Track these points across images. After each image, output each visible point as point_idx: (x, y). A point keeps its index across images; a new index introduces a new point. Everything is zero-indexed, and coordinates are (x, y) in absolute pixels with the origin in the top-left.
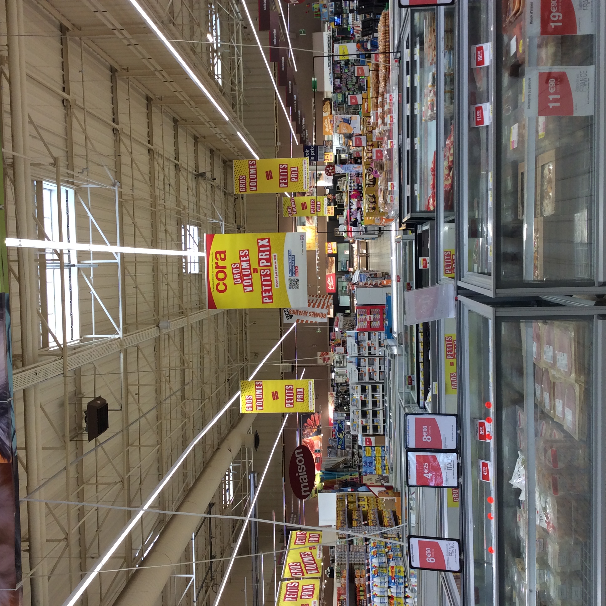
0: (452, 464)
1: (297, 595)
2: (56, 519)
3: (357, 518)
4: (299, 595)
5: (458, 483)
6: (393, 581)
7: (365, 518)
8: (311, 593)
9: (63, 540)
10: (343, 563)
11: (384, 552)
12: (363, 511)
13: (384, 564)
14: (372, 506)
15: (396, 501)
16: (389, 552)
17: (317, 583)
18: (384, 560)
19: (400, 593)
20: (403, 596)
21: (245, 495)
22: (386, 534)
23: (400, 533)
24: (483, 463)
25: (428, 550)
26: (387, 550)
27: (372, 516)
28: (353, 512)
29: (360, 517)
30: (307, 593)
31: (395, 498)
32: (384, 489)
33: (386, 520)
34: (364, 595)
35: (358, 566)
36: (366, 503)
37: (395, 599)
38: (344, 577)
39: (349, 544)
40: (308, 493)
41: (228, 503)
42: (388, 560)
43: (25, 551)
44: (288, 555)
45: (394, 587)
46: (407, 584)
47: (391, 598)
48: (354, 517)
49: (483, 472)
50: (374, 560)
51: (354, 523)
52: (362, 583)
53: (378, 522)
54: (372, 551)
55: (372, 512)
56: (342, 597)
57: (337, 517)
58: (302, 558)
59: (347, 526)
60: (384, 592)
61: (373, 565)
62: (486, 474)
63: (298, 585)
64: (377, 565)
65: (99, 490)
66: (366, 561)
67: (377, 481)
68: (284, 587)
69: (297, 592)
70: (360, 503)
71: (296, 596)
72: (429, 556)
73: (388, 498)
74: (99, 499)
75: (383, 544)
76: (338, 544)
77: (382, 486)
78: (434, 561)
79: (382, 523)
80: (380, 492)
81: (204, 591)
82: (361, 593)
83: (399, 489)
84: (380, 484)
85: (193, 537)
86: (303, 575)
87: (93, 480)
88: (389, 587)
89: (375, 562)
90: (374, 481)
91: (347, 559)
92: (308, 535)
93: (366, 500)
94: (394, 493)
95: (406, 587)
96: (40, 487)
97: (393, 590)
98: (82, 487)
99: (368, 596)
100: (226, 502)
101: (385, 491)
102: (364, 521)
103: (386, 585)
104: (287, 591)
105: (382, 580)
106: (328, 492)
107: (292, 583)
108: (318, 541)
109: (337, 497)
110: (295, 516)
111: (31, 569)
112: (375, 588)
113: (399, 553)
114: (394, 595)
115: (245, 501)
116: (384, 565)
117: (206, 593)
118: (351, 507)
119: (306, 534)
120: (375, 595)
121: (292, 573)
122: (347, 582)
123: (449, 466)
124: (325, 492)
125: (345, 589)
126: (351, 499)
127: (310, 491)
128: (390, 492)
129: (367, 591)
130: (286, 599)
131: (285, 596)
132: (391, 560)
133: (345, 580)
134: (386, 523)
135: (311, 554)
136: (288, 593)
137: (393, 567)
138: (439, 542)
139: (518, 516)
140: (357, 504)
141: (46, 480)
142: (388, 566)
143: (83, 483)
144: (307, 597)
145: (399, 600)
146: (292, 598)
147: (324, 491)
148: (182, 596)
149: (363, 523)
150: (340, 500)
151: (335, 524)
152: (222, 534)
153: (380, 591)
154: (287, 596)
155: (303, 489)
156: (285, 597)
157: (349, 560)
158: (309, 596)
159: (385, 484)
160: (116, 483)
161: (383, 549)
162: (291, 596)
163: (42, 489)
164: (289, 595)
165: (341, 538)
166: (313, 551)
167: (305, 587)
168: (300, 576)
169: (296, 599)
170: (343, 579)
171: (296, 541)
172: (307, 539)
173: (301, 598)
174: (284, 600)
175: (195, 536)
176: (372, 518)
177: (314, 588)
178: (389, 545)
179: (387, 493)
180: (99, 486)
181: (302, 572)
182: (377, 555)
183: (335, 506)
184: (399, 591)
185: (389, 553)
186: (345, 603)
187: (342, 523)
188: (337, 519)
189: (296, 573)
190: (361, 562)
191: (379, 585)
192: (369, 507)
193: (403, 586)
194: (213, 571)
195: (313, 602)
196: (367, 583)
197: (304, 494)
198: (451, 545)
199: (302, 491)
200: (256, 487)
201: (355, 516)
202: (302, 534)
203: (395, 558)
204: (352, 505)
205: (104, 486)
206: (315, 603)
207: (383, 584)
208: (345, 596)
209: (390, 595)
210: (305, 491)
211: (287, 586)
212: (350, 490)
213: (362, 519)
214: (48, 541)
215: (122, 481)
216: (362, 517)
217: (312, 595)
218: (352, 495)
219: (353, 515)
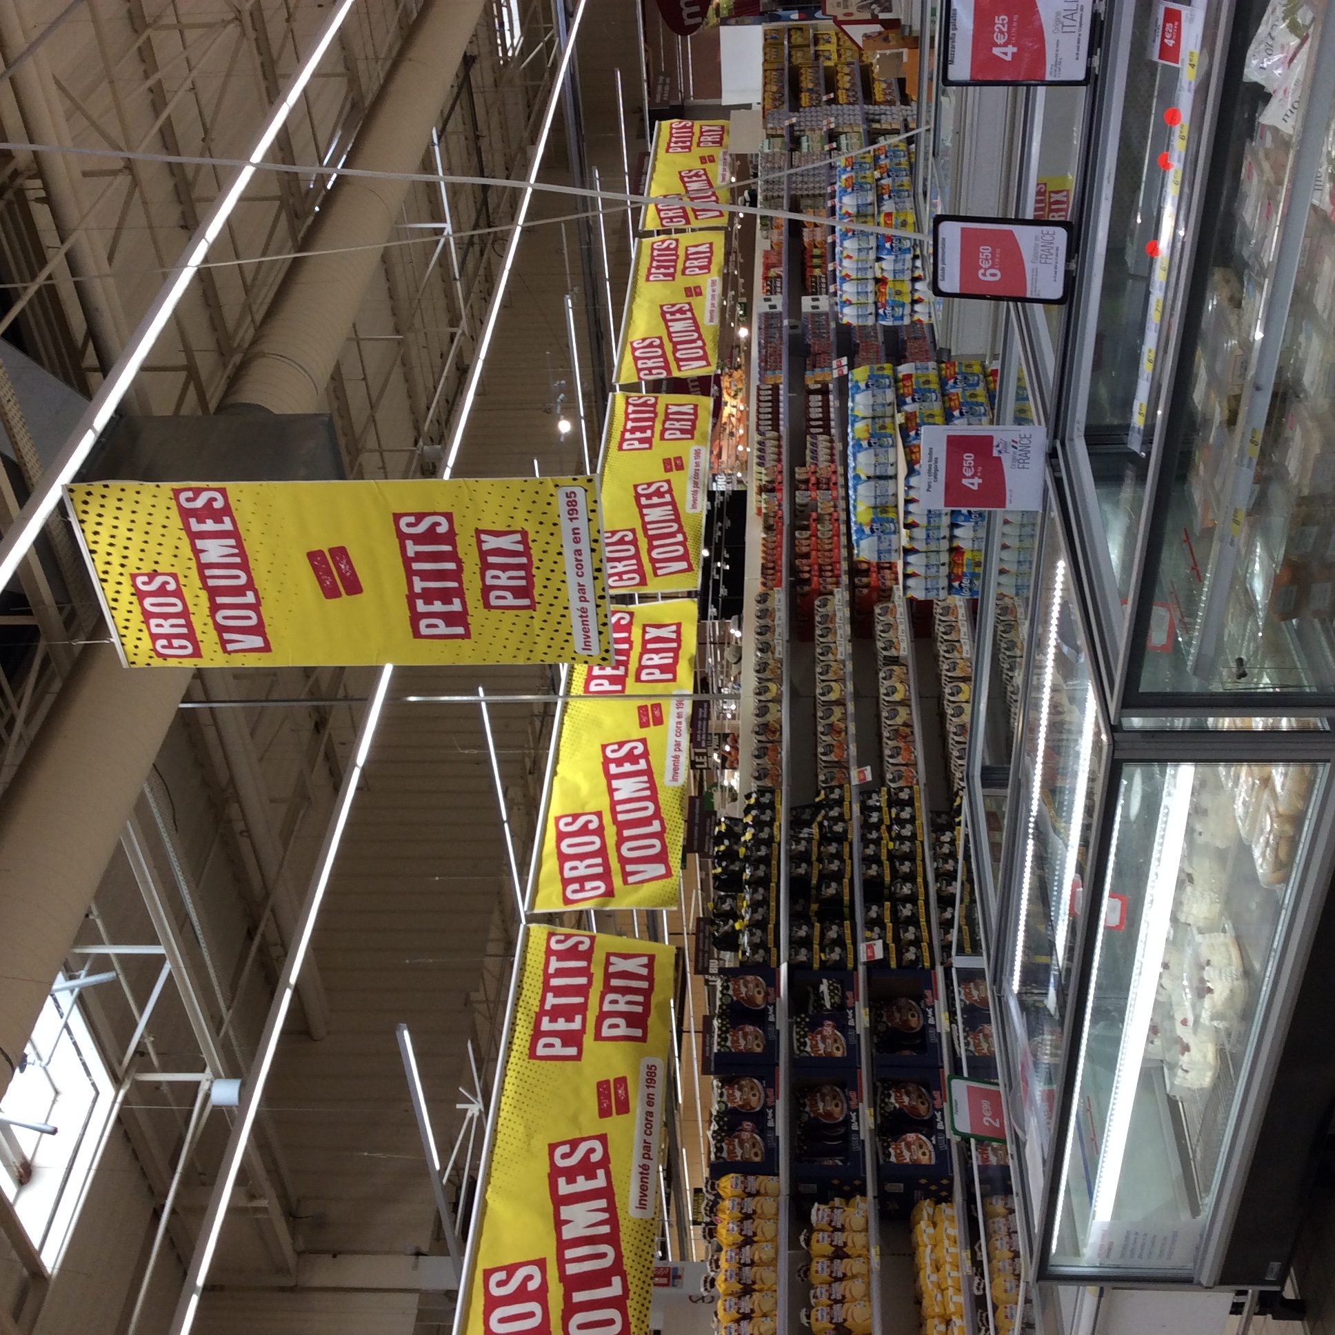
0: (1077, 17)
1: (675, 267)
2: (94, 124)
3: (811, 86)
4: (680, 266)
5: (1089, 70)
6: (888, 245)
7: (831, 84)
8: (704, 262)
9: (120, 171)
10: (776, 194)
11: (869, 180)
12: (826, 68)
13: (870, 207)
14: (849, 53)
15: (905, 59)
16: (882, 178)
17: (719, 240)
18: (871, 197)
19: (903, 271)
20: (907, 277)
21: (547, 30)
22: (879, 121)
23: (909, 119)
24: (1167, 10)
25: (986, 251)
26: (877, 174)
27: (848, 78)
28: (803, 71)
29: (817, 84)
30: (696, 263)
31: (905, 51)
32: (877, 28)
33: (879, 89)
34: (822, 266)
35: (809, 202)
36: (832, 47)
37: (890, 285)
38: (777, 228)
39: (792, 150)
40: (698, 20)
41: (510, 54)
42: (880, 199)
43: (38, 200)
44: (652, 179)
45: (891, 258)
46: (918, 252)
47: (880, 281)
48: (803, 85)
49: (1163, 37)
50: (846, 200)
51: (805, 98)
52: (819, 238)
53: (860, 94)
54: (844, 177)
55: (847, 70)
56: (773, 273)
57: (765, 84)
58: (684, 183)
59: (786, 106)
60: (866, 269)
61: (844, 211)
62: (1171, 43)
63: (677, 246)
64: (853, 211)
65: (189, 41)
66: (829, 190)
67: (861, 8)
68: (646, 251)
69: (675, 261)
70: (821, 48)
71: (672, 270)
72: (985, 265)
73: (888, 52)
74: (193, 63)
75: (868, 160)
76: (767, 151)
77: (874, 20)
78: (997, 278)
79: (868, 96)
80: (867, 37)
81: (478, 254)
82: (816, 261)
83: (916, 27)
84: (868, 16)
85: (436, 141)
86: (688, 222)
87: (170, 19)
88: (879, 259)
89: (848, 203)
90: (853, 9)
91: (785, 187)
92: (696, 130)
93: (834, 40)
94: (903, 38)
95: (915, 257)
96: (32, 47)
97: (888, 264)
98: (144, 37)
99: (830, 267)
100: (505, 51)
101: (880, 33)
102: (827, 93)
103: (872, 255)
104: (652, 259)
105: (864, 245)
106: (743, 24)
107: (663, 242)
108: (720, 143)
109: (765, 34)
110: (668, 81)
111: (62, 241)
112: (846, 263)
113: (906, 180)
114: (889, 276)
115: (550, 45)
116: (870, 210)
117: (482, 255)
118: (798, 58)
119: (692, 127)
120: (846, 278)
121: (661, 219)
122: (784, 238)
123: (1067, 22)
124: (737, 24)
125: (779, 254)
126: (797, 39)
127: (703, 14)
128: (892, 36)
129: (829, 256)
130: (651, 278)
131: (649, 270)
132: (886, 197)
133: (781, 234)
134: (879, 96)
135: (706, 174)
136: (655, 264)
137: (889, 215)
138: (1016, 229)
139: (1245, 163)
140: (812, 49)
141: (42, 28)
142: (879, 213)
143: (147, 26)
144: (697, 271)
145: (899, 287)
146: (665, 275)
147: (733, 21)
148: (427, 265)
149: (825, 98)
150: (771, 43)
151: (760, 100)
152: (503, 126)
153: (858, 269)
154: (653, 270)
155: (686, 11)
156: (649, 274)
157: (789, 188)
158: (701, 268)
159: (882, 16)
160: (225, 23)
161: (868, 173)
162: (662, 270)
163: (41, 51)
164: (658, 267)
165: (773, 136)
166: (708, 166)
167: (692, 250)
168: (681, 224)
169: (673, 275)
170: (775, 231)
171: (669, 144)
172: (695, 140)
173: (683, 273)
174: (648, 280)
175: (439, 138)
176: (847, 86)
177: (711, 252)
178: (882, 162)
179: (886, 39)
180: (187, 33)
181: (686, 217)
182: (855, 187)
183: (761, 59)
184: (899, 266)
185: (883, 182)
186: (778, 284)
187: (774, 99)
188: (765, 91)
189: (671, 218)
190: (817, 192)
191: (855, 255)
192: (839, 56)
193: (909, 256)
194: (491, 211)
195: (709, 282)
196: (830, 239)
197: (688, 22)
198: (1048, 237)
199: (685, 15)
200: (570, 15)
201: (807, 82)
202: (684, 127)
203: (895, 193)
204: (799, 54)
205: (200, 31)
206: (713, 283)
207: (864, 253)
208: (781, 271)
209: (879, 275)
210: (691, 16)
211: (653, 249)
212: (795, 15)
213: (822, 89)
214: (85, 174)
215: (238, 18)
216: (822, 82)
217: (708, 267)
218: (801, 29)
219: (802, 78)
